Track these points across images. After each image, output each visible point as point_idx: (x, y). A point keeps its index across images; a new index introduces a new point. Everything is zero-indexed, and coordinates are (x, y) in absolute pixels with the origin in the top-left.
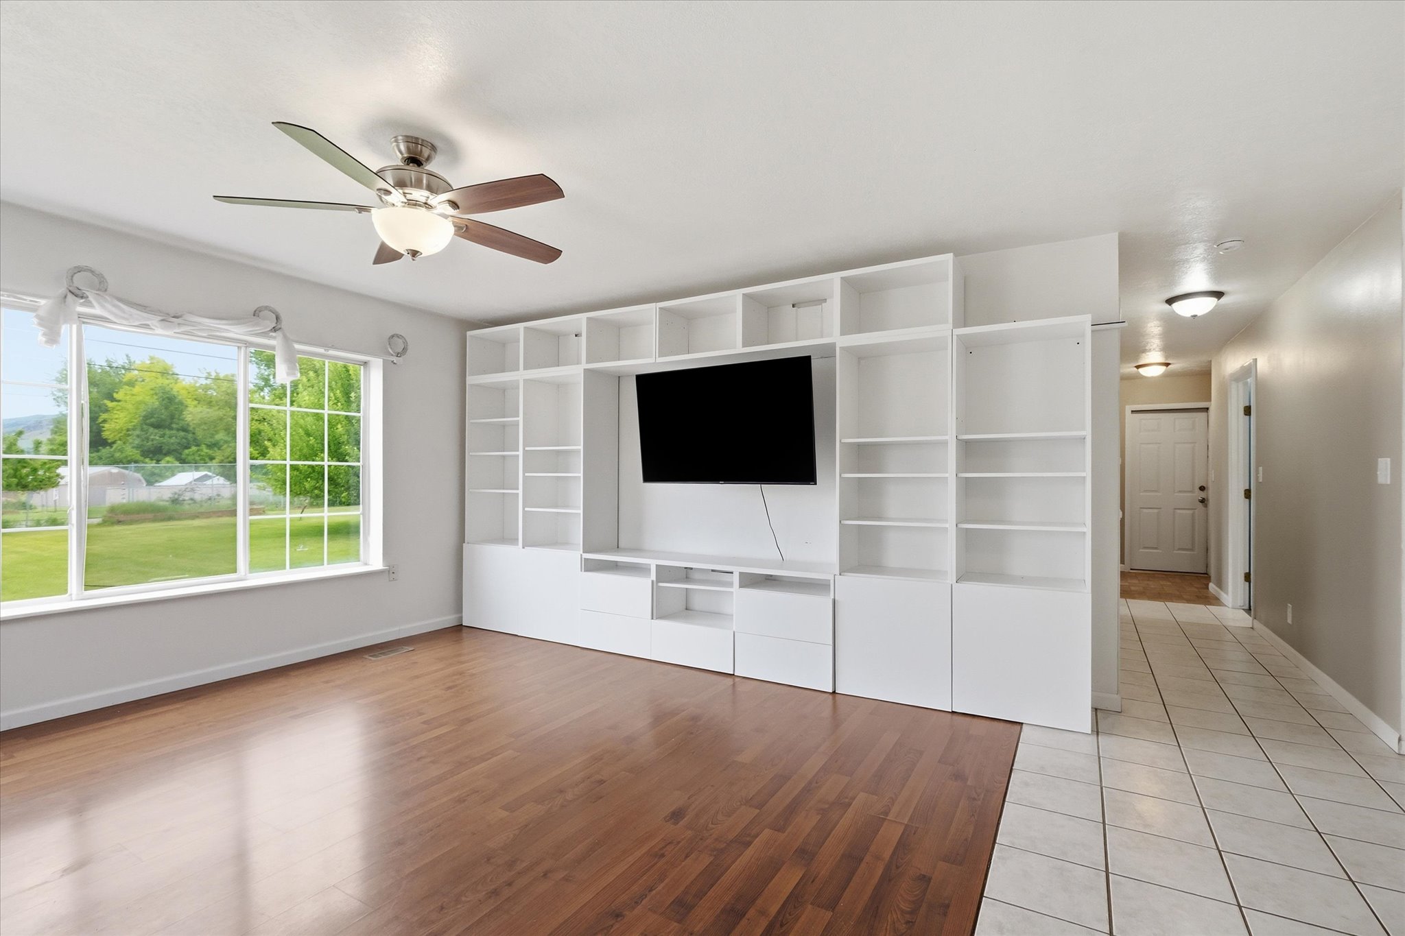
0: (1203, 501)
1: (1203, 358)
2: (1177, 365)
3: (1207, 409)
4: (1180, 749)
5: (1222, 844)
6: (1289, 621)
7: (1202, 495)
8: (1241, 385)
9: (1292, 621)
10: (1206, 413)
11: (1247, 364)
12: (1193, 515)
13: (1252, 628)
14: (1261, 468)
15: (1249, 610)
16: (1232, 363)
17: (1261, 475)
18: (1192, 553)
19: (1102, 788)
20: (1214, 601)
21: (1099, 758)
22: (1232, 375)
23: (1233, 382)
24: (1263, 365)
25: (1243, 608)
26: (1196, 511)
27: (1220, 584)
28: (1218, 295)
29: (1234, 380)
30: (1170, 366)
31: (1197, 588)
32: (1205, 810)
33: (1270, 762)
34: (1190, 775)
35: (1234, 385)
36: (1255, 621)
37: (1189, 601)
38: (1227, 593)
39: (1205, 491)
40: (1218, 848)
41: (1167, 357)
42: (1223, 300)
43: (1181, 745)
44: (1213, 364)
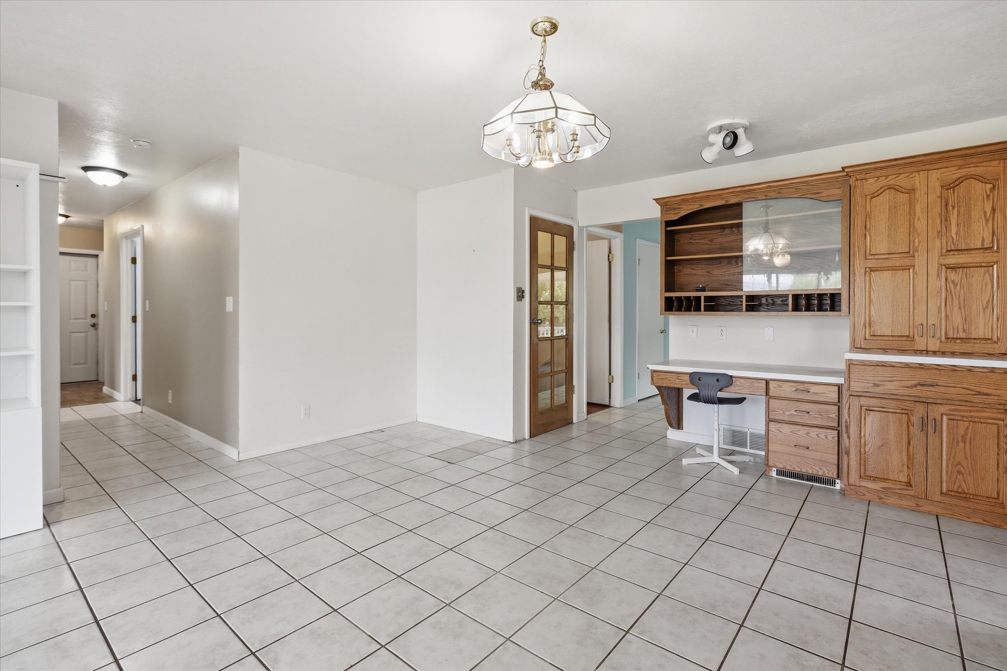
0: (94, 326)
1: (98, 217)
2: (75, 219)
3: (97, 256)
4: (121, 509)
5: (169, 555)
6: (170, 401)
7: (94, 321)
8: (129, 241)
9: (172, 401)
10: (96, 259)
11: (136, 227)
12: (86, 337)
13: (141, 412)
14: (147, 302)
15: (136, 401)
16: (123, 225)
17: (147, 306)
18: (87, 366)
19: (69, 565)
20: (110, 399)
21: (57, 543)
22: (122, 234)
23: (123, 239)
24: (148, 230)
25: (132, 400)
26: (89, 333)
27: (114, 386)
28: (124, 175)
29: (124, 238)
30: (69, 218)
31: (93, 392)
32: (152, 540)
33: (180, 492)
34: (134, 522)
35: (124, 241)
36: (144, 406)
37: (90, 403)
38: (119, 391)
39: (96, 318)
40: (168, 559)
41: (66, 210)
42: (127, 179)
43: (120, 506)
44: (105, 223)
